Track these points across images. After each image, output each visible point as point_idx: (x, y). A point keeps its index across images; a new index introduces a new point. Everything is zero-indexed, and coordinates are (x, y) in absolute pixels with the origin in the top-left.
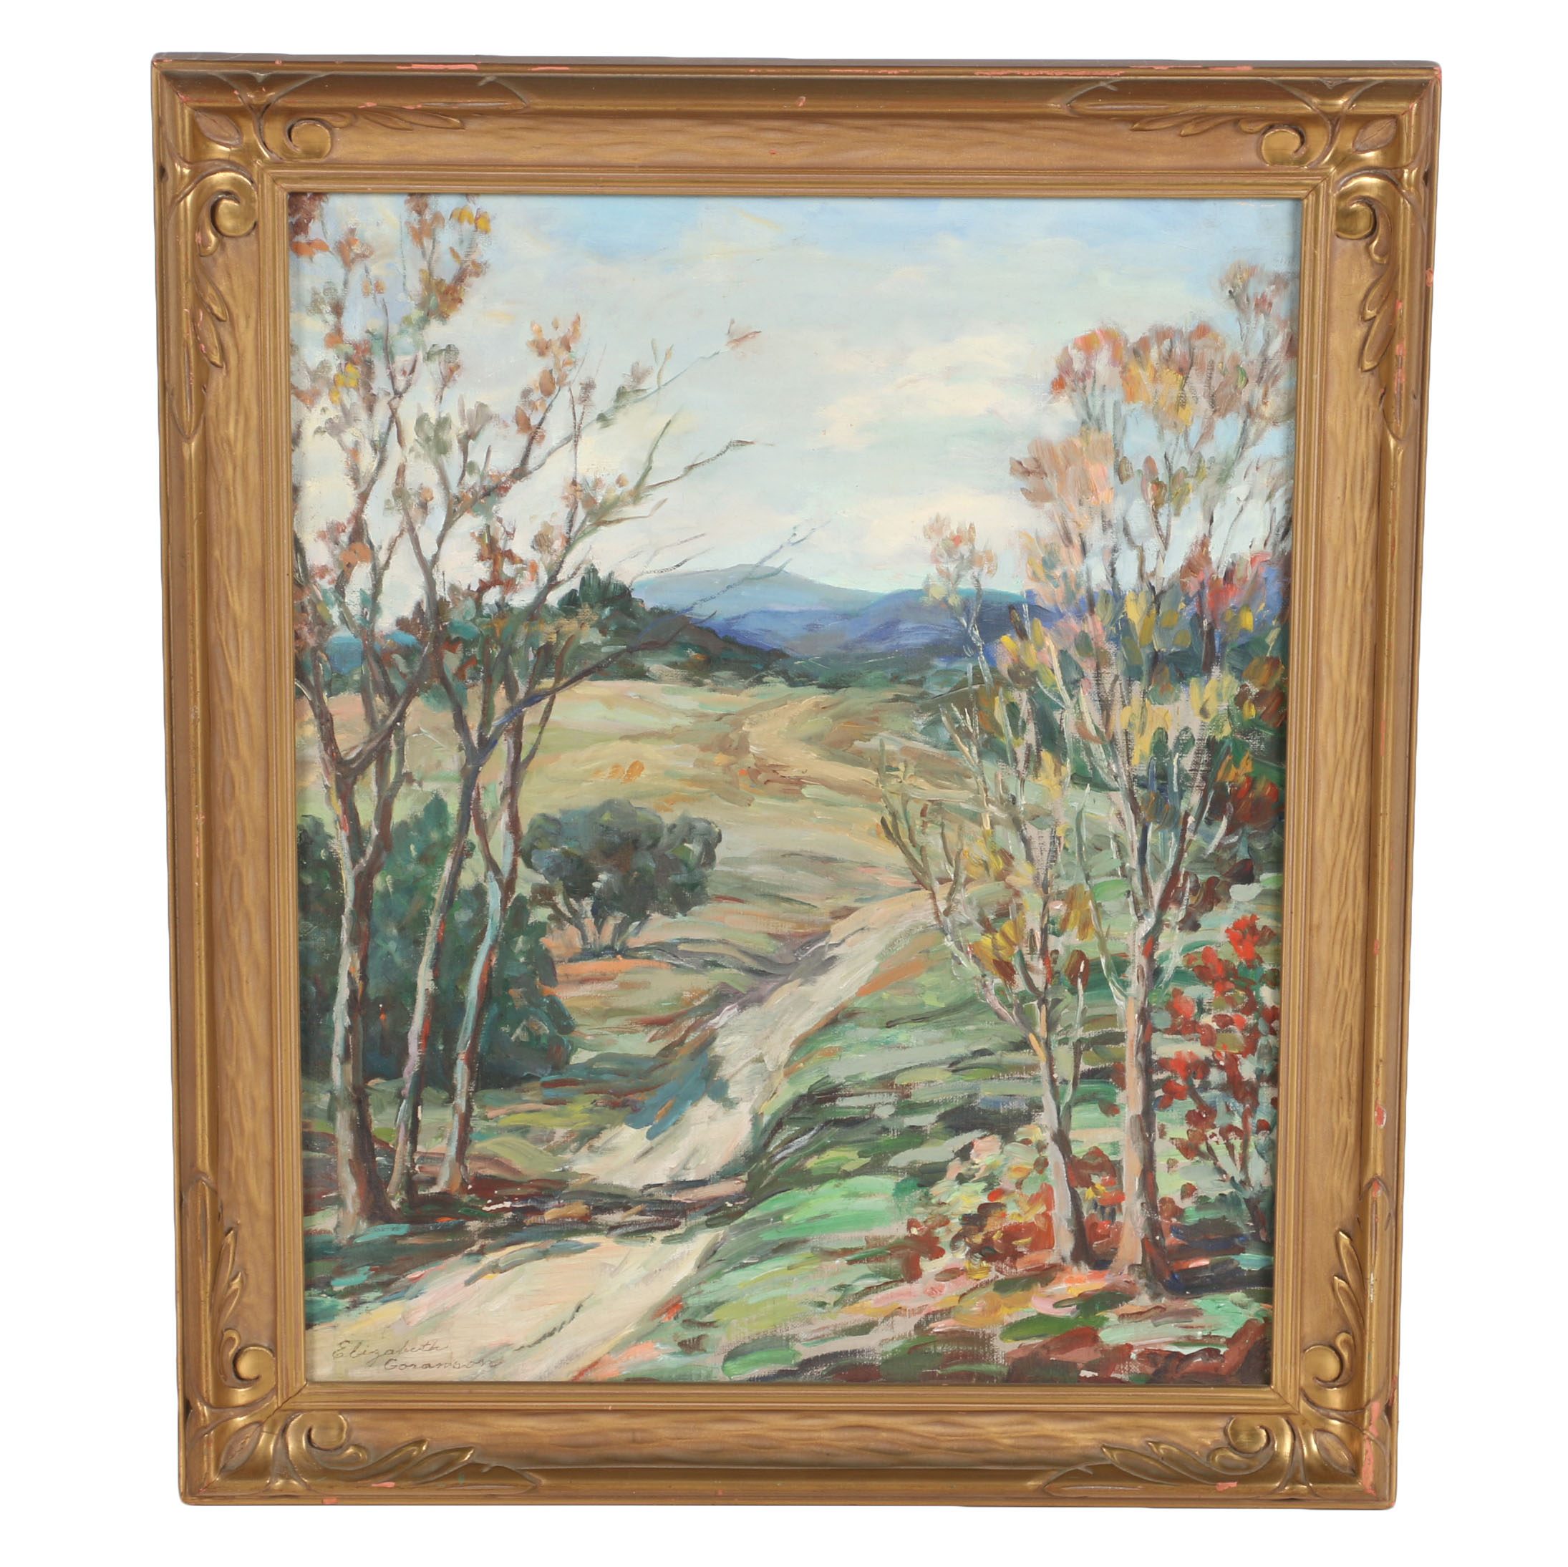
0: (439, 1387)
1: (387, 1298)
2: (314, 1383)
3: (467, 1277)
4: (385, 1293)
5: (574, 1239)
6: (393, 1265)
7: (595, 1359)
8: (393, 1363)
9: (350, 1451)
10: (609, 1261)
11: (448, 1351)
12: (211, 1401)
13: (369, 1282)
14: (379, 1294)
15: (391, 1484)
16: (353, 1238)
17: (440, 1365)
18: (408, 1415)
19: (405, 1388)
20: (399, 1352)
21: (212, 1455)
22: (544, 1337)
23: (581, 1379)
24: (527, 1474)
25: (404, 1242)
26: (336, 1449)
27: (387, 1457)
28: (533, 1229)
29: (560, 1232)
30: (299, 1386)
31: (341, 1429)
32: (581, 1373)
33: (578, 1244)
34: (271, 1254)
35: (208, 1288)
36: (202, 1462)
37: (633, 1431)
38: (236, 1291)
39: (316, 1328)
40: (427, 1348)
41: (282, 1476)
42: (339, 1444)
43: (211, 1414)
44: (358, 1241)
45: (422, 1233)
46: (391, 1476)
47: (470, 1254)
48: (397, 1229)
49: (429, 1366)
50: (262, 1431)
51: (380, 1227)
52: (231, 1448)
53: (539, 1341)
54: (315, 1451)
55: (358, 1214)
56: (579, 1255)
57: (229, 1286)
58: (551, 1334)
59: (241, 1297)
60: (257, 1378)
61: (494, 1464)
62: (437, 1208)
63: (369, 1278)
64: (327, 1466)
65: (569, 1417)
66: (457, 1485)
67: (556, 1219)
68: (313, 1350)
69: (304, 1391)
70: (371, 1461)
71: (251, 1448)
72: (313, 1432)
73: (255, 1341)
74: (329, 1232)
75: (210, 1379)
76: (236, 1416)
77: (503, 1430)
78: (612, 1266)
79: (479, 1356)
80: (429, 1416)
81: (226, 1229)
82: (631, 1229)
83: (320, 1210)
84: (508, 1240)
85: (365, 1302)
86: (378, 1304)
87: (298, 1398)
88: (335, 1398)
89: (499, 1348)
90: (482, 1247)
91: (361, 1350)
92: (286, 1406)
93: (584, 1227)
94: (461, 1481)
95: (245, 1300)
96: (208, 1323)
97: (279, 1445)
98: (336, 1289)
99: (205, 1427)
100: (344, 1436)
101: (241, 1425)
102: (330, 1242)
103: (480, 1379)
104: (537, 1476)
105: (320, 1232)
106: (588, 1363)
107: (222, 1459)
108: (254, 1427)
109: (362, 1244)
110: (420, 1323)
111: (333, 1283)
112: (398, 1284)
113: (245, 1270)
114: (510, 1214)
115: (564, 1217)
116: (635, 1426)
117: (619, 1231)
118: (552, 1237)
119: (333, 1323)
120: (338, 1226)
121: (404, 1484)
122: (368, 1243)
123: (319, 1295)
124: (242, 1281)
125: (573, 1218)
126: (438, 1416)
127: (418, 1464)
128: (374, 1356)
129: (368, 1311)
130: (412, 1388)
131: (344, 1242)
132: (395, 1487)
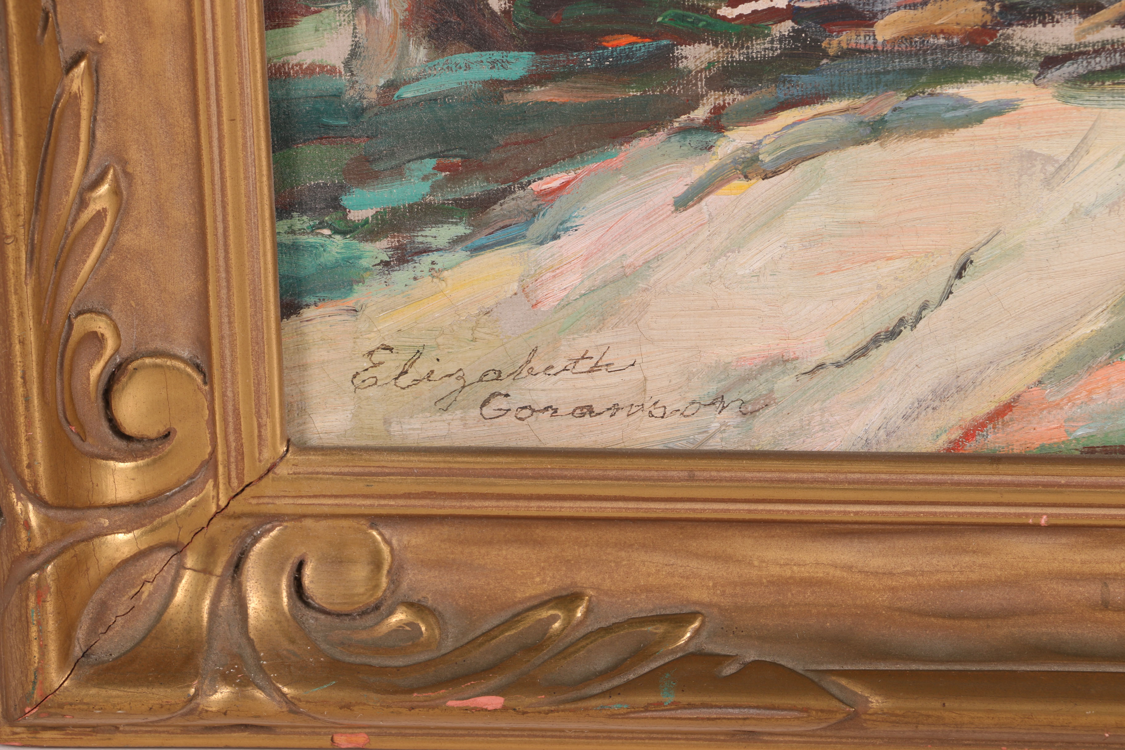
0: (618, 462)
1: (481, 239)
2: (305, 448)
3: (679, 188)
4: (478, 227)
5: (950, 90)
6: (495, 156)
7: (1006, 397)
8: (500, 403)
9: (399, 617)
10: (1042, 148)
11: (633, 375)
12: (44, 491)
13: (438, 199)
14: (461, 230)
15: (495, 702)
16: (392, 86)
17: (616, 408)
18: (539, 532)
19: (529, 463)
20: (515, 375)
21: (51, 625)
22: (876, 341)
23: (970, 447)
24: (829, 683)
25: (520, 99)
26: (363, 613)
27: (488, 635)
28: (846, 64)
29: (912, 72)
30: (267, 455)
31: (377, 564)
32: (969, 434)
33: (962, 103)
34: (187, 123)
35: (23, 204)
36: (26, 641)
37: (1105, 579)
38: (100, 215)
39: (307, 313)
40: (584, 365)
41: (227, 679)
42: (372, 601)
43: (47, 522)
44: (407, 93)
45: (567, 75)
46: (496, 681)
47: (686, 130)
48: (504, 64)
49: (589, 410)
50: (182, 567)
51: (460, 58)
52: (104, 606)
53: (863, 352)
54: (311, 618)
55: (405, 25)
56: (963, 133)
57: (83, 203)
58: (893, 334)
59: (115, 232)
60: (167, 435)
61: (751, 656)
62: (601, 10)
63: (434, 188)
64: (338, 654)
65: (939, 542)
66: (658, 706)
67: (907, 38)
68: (303, 367)
69: (282, 470)
70: (449, 645)
71: (156, 606)
72: (308, 571)
73: (158, 344)
74: (333, 70)
75: (39, 433)
76: (114, 530)
77: (775, 570)
78: (1049, 159)
79: (713, 388)
80: (589, 534)
81: (66, 55)
82: (1101, 63)
83: (308, 12)
84: (782, 93)
85: (427, 250)
86: (460, 254)
87: (267, 486)
88: (359, 486)
89: (763, 369)
90: (718, 111)
91: (421, 368)
92: (236, 507)
93: (978, 58)
94: (668, 698)
95: (127, 239)
96: (28, 291)
97: (225, 602)
98: (356, 215)
99: (33, 555)
100: (384, 581)
101: (126, 552)
102: (338, 95)
103: (715, 444)
104: (858, 689)
105: (311, 70)
106: (987, 407)
107: (81, 633)
108: (163, 556)
109: (417, 102)
110: (564, 304)
111: (346, 201)
112: (509, 204)
113: (124, 162)
114: (786, 27)
115: (924, 34)
116: (1107, 568)
117: (1068, 69)
118: (895, 86)
119: (351, 301)
120: (354, 54)
121: (524, 701)
122: (432, 100)
123: (313, 230)
124: (116, 191)
125: (948, 34)
126: (613, 534)
127: (564, 653)
128: (454, 384)
129: (435, 272)
130: (546, 464)
131: (372, 96)
132: (504, 709)
